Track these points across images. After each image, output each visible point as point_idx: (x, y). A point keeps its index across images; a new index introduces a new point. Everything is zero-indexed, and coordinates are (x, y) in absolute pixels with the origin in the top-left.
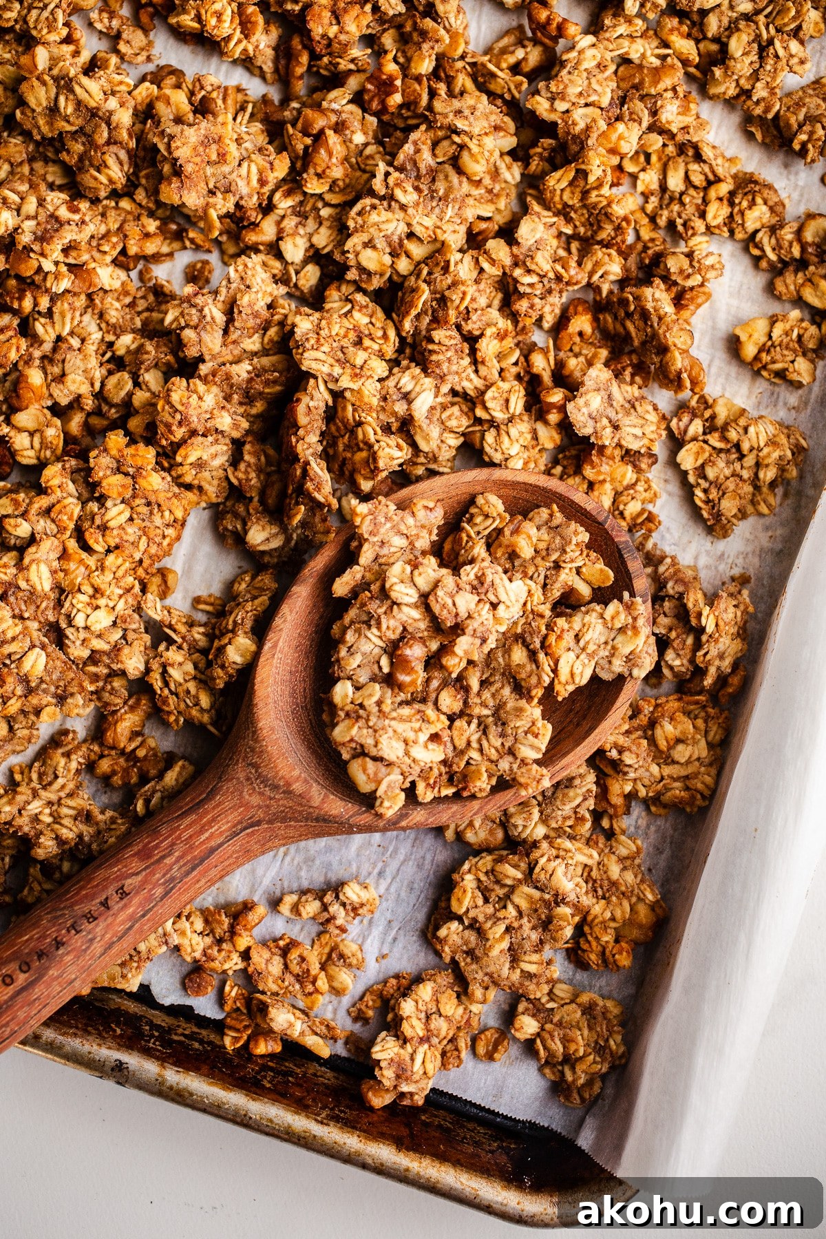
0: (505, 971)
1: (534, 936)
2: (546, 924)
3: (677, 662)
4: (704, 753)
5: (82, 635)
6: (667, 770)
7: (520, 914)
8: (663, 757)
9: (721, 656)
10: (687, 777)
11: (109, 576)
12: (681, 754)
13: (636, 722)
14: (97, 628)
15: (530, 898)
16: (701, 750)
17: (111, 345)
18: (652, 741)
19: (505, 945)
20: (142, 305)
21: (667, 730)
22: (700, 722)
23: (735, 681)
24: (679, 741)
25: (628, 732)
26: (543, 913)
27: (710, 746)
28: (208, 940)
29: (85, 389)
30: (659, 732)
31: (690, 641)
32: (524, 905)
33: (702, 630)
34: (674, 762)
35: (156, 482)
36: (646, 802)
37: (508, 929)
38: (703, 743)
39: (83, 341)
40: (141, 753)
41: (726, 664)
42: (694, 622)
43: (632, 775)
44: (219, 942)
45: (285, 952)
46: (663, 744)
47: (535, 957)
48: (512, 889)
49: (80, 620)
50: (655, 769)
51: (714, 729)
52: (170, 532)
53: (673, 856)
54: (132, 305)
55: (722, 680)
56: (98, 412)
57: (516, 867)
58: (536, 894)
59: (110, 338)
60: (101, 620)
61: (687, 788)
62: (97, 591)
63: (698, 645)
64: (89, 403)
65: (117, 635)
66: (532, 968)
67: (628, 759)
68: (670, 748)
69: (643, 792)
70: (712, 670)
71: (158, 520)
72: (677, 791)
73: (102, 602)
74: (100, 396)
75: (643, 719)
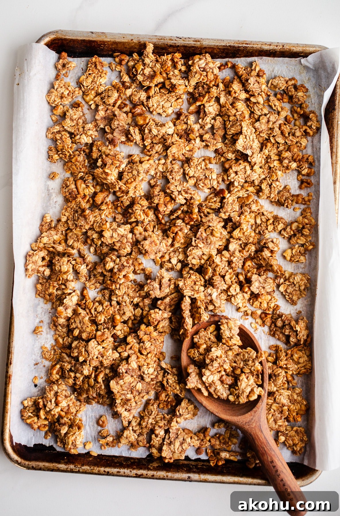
0: (274, 426)
1: (279, 416)
2: (281, 412)
3: (294, 340)
4: (307, 359)
5: (148, 375)
6: (299, 366)
7: (275, 411)
8: (298, 363)
9: (303, 336)
10: (304, 366)
11: (150, 359)
12: (301, 360)
13: (288, 356)
14: (151, 373)
15: (276, 406)
16: (306, 358)
17: (132, 302)
18: (293, 360)
19: (273, 419)
20: (137, 289)
21: (296, 356)
22: (303, 352)
23: (309, 340)
24: (299, 358)
25: (286, 360)
26: (280, 410)
27: (308, 356)
28: (200, 441)
29: (131, 315)
30: (294, 357)
31: (295, 334)
32: (275, 408)
33: (297, 331)
34: (300, 363)
35: (155, 334)
36: (297, 375)
37: (272, 415)
38: (306, 356)
39: (125, 302)
40: (169, 400)
41: (305, 337)
42: (295, 329)
43: (291, 369)
44: (202, 440)
45: (219, 438)
46: (296, 360)
47: (281, 421)
48: (271, 405)
49: (146, 372)
50: (296, 366)
51: (307, 352)
52: (161, 345)
53: (306, 386)
54: (135, 290)
55: (305, 341)
56: (135, 319)
57: (271, 399)
58: (277, 405)
59: (132, 300)
60: (151, 370)
61: (305, 369)
62: (148, 364)
63: (297, 335)
64: (133, 318)
65: (156, 373)
66: (281, 424)
67: (289, 366)
68: (298, 360)
69: (295, 373)
70: (302, 340)
71: (158, 343)
72: (303, 370)
73: (150, 366)
74: (134, 315)
75: (289, 356)
